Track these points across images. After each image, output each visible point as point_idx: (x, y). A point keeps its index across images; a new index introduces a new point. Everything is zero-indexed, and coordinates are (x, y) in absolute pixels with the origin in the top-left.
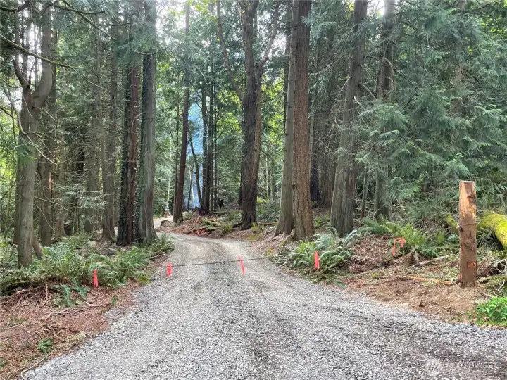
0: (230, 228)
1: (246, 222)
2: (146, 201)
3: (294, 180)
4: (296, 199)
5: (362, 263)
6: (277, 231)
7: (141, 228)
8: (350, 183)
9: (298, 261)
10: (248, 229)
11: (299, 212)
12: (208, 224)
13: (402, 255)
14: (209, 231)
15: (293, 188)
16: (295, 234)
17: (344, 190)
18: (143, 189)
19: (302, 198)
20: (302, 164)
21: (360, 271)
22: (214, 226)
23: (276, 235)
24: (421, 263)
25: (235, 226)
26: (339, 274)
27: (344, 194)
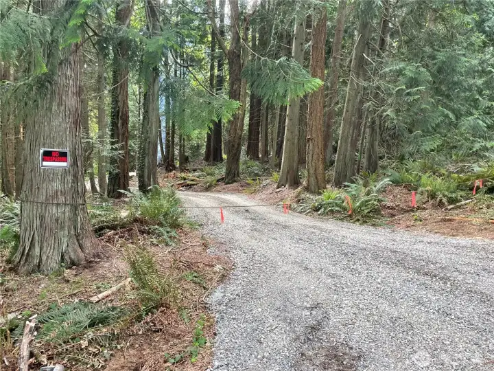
0: (214, 182)
1: (230, 177)
2: (151, 153)
3: (309, 133)
4: (311, 153)
5: (393, 208)
6: (279, 183)
7: (146, 180)
8: (354, 138)
9: (325, 209)
10: (232, 183)
11: (314, 164)
12: (185, 179)
13: (428, 201)
14: (188, 185)
15: (308, 141)
16: (308, 185)
17: (349, 145)
18: (148, 140)
19: (316, 150)
20: (318, 118)
21: (393, 216)
22: (193, 180)
23: (278, 187)
24: (449, 207)
25: (218, 181)
26: (377, 218)
27: (349, 148)
